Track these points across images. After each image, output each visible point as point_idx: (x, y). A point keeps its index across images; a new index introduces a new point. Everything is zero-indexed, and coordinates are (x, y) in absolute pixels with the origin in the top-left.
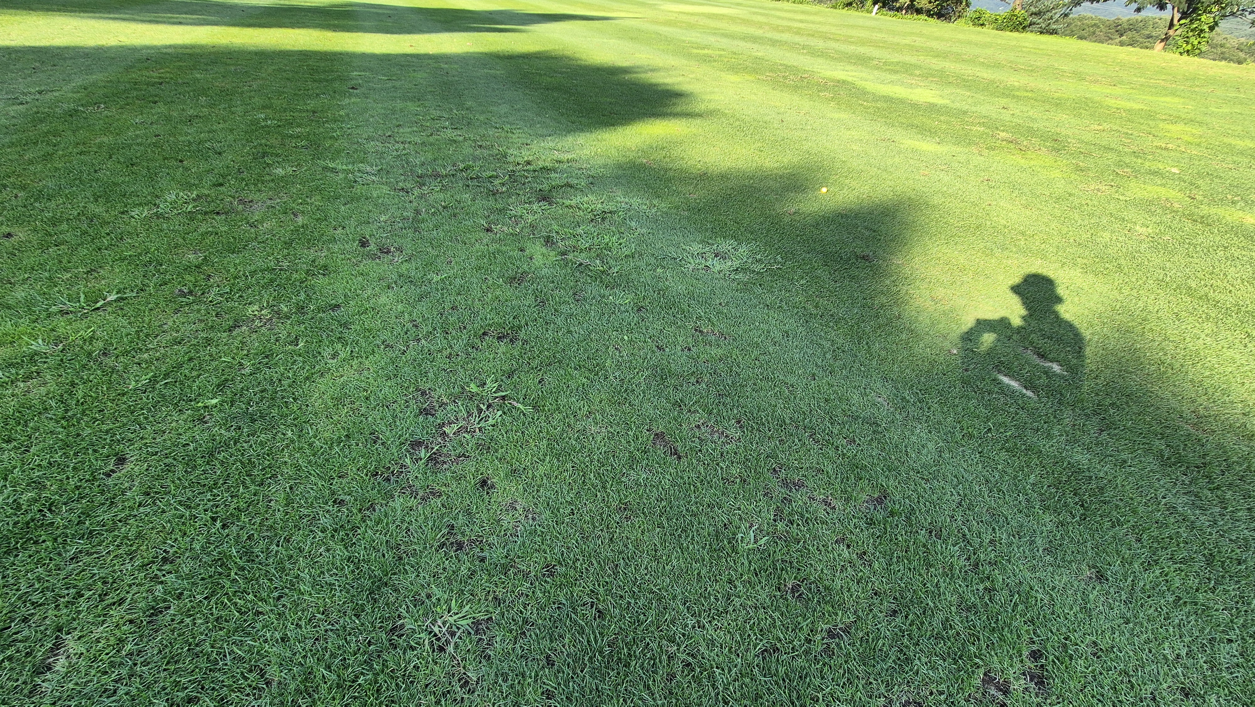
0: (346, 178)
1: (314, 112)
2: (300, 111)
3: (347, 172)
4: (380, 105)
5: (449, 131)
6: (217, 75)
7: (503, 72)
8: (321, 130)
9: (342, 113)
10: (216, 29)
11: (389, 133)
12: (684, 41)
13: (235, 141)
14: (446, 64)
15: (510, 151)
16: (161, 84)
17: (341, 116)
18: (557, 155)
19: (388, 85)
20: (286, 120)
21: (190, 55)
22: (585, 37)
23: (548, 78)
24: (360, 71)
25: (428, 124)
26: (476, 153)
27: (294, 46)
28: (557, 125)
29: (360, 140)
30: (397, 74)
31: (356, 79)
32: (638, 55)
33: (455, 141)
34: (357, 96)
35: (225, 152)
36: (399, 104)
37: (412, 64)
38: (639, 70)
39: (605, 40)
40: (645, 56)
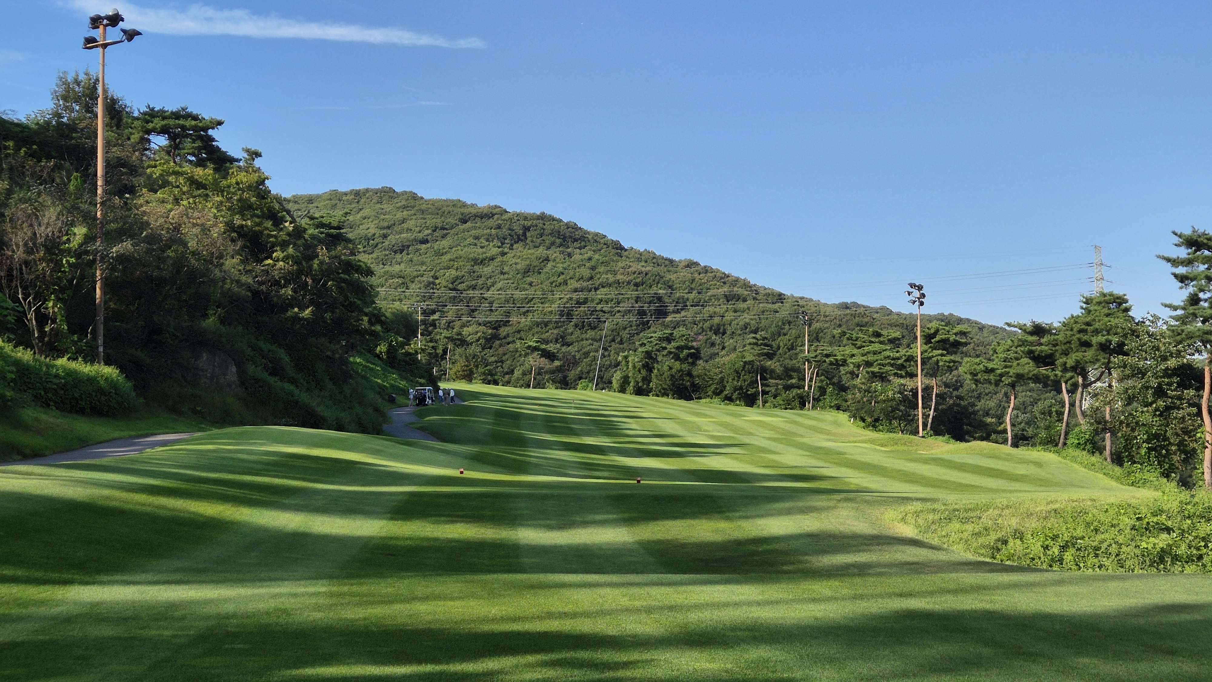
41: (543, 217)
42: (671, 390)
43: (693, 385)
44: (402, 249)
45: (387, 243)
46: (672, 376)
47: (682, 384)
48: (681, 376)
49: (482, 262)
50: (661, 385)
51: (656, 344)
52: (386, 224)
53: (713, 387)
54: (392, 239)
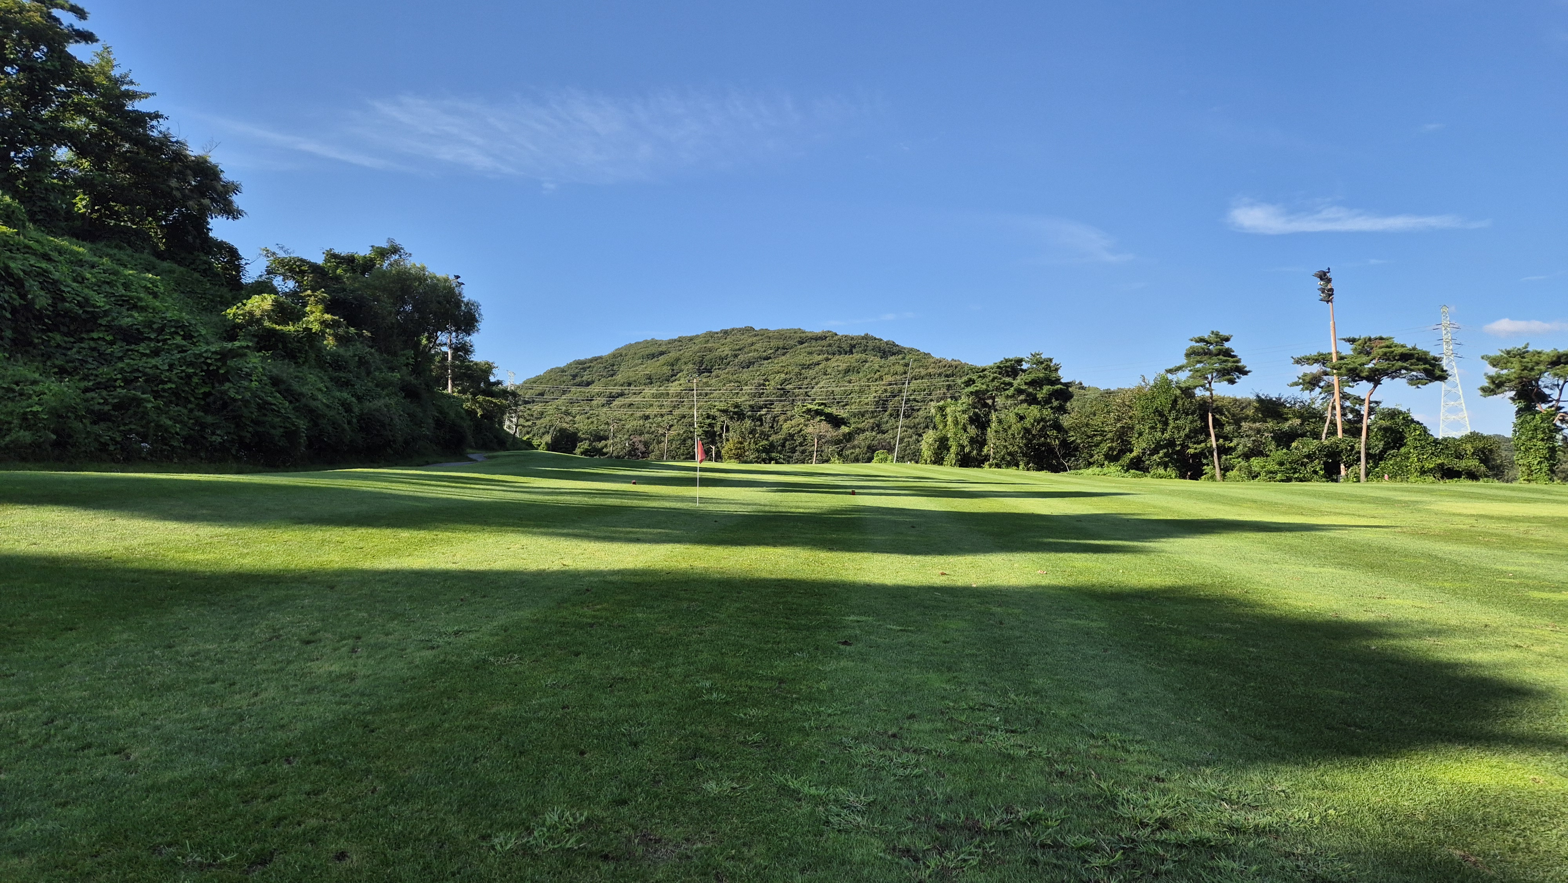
0: (812, 814)
1: (781, 681)
2: (761, 679)
3: (817, 801)
4: (884, 675)
5: (1000, 735)
6: (663, 615)
7: (1103, 625)
8: (787, 714)
9: (823, 686)
10: (679, 548)
11: (894, 730)
12: (1502, 573)
13: (661, 724)
14: (1000, 606)
15: (1124, 793)
16: (591, 625)
17: (820, 691)
18: (1228, 814)
19: (900, 640)
20: (739, 692)
21: (638, 584)
22: (1267, 562)
23: (1194, 641)
24: (860, 614)
25: (963, 718)
26: (1051, 788)
27: (771, 572)
28: (1223, 740)
29: (844, 739)
30: (916, 622)
31: (854, 628)
32: (1391, 601)
33: (1011, 758)
34: (850, 657)
35: (642, 742)
36: (916, 676)
37: (942, 604)
38: (1402, 631)
39: (1311, 569)
40: (1409, 602)
41: (866, 337)
42: (1024, 455)
43: (1064, 444)
44: (750, 364)
45: (737, 361)
46: (1027, 431)
47: (1043, 444)
48: (1041, 430)
49: (809, 367)
50: (1005, 447)
51: (993, 380)
52: (738, 347)
53: (1105, 447)
54: (741, 357)
